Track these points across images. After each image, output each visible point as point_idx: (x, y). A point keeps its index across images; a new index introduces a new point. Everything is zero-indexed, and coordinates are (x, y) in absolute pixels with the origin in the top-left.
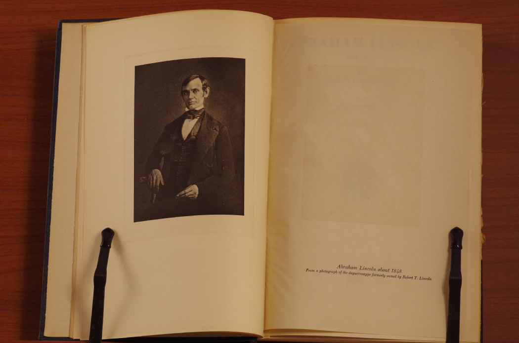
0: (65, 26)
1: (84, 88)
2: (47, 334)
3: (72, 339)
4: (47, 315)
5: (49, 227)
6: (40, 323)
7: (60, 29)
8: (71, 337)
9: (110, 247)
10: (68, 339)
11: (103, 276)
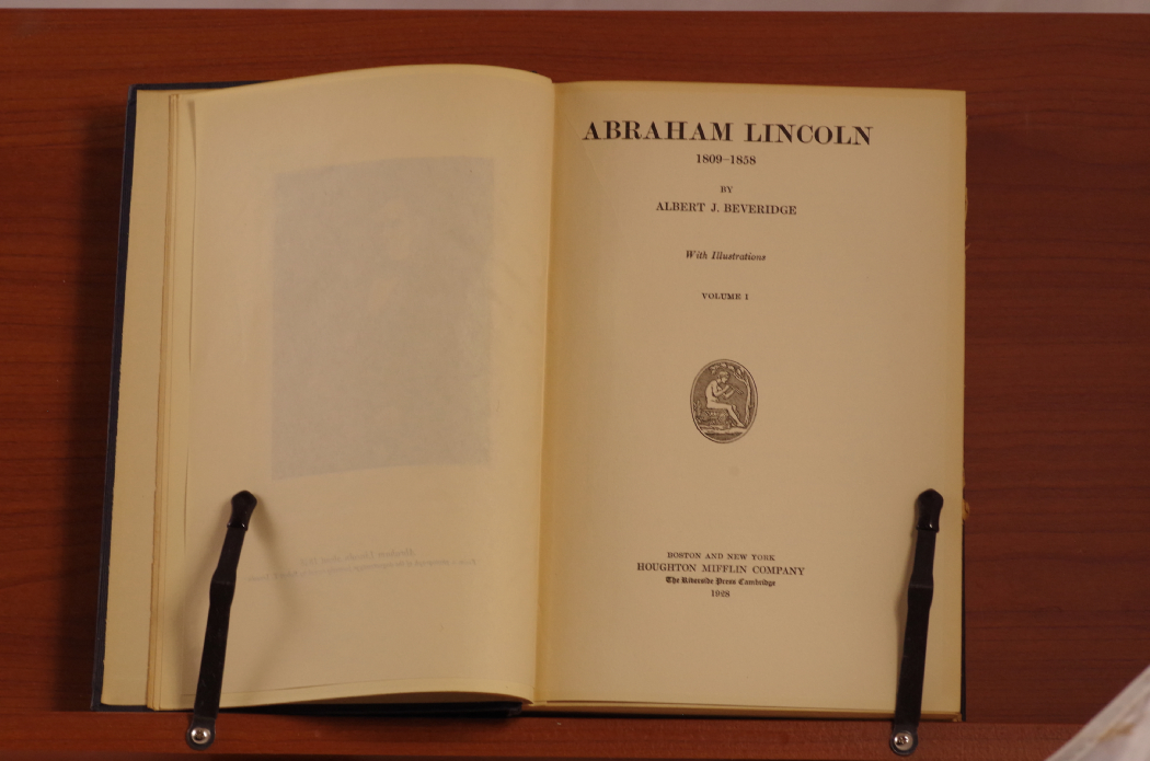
0: (143, 98)
1: (173, 216)
2: (107, 699)
3: (151, 710)
4: (107, 662)
5: (112, 490)
6: (94, 677)
7: (133, 103)
8: (150, 706)
9: (246, 529)
10: (145, 708)
11: (228, 583)
